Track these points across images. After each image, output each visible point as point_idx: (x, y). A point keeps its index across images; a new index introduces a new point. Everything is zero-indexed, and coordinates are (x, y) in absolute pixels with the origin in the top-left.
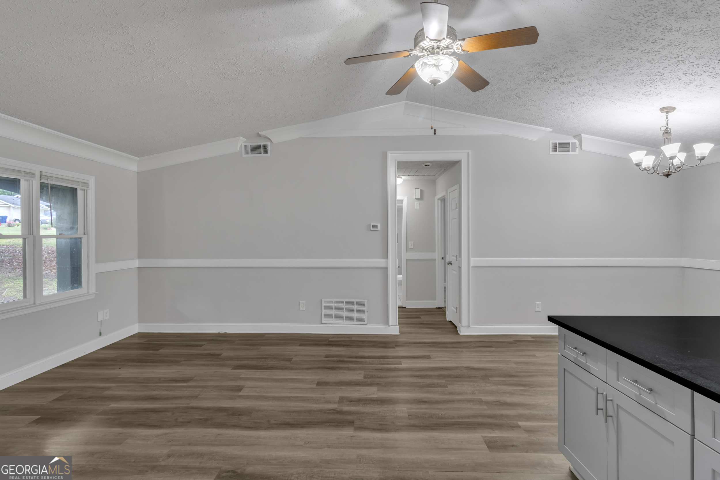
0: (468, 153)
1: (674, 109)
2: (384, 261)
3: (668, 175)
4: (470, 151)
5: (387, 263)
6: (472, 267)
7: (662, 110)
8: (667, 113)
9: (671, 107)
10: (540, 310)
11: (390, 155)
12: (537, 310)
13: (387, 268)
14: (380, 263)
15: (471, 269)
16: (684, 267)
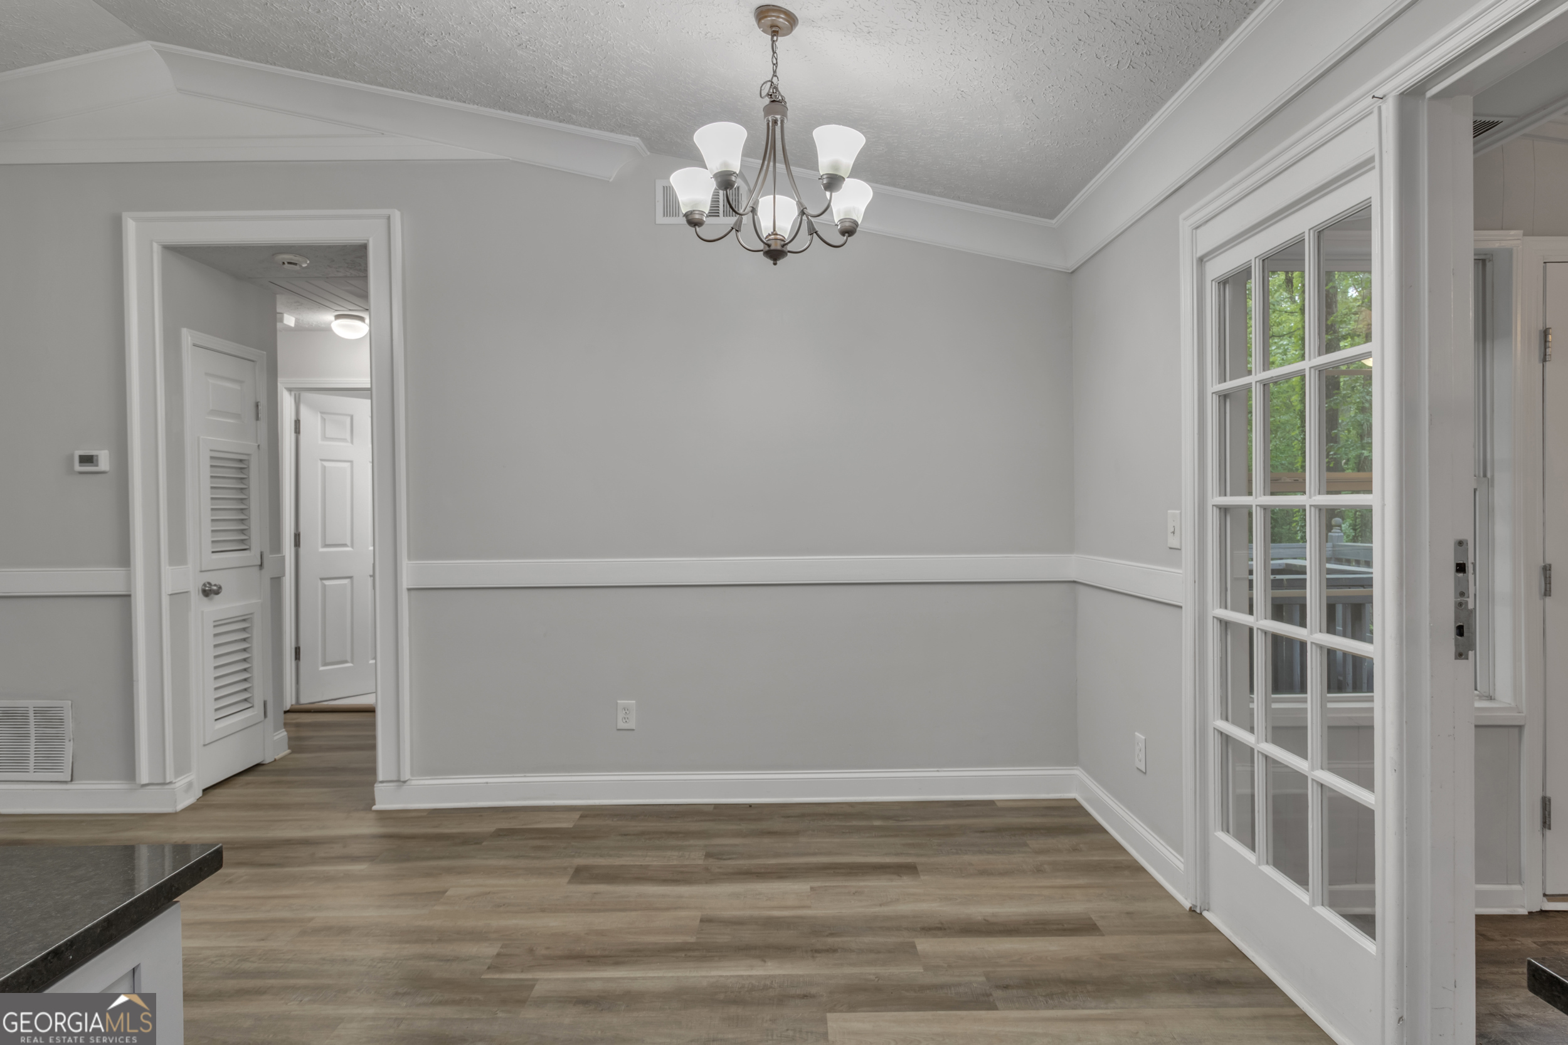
0: (389, 218)
2: (119, 572)
4: (394, 213)
5: (129, 580)
6: (409, 590)
8: (775, 33)
10: (632, 725)
11: (131, 227)
12: (621, 725)
13: (129, 596)
14: (107, 580)
15: (404, 597)
16: (1074, 582)
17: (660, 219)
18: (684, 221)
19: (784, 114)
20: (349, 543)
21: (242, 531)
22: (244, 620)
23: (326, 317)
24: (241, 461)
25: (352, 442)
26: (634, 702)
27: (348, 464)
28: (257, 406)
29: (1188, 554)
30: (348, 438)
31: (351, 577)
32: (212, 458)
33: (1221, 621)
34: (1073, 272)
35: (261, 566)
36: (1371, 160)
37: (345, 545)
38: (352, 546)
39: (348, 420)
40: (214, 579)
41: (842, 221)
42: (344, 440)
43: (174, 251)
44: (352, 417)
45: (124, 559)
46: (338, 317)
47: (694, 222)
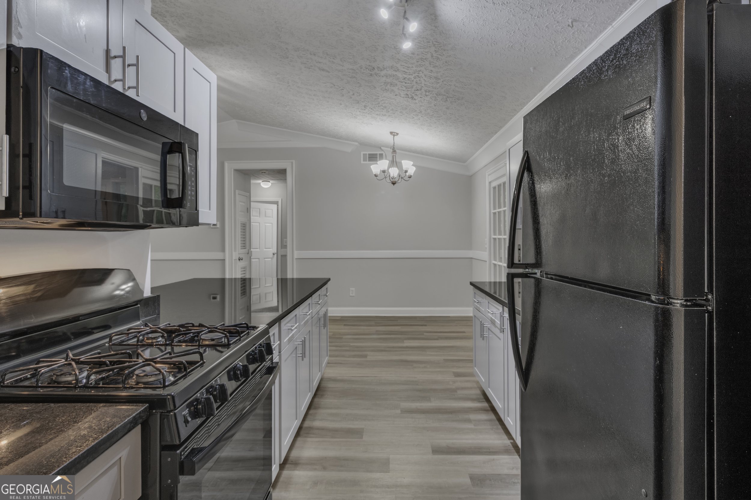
0: (292, 162)
1: (397, 134)
2: (222, 254)
3: (394, 183)
4: (294, 161)
5: (224, 256)
6: (296, 259)
7: (391, 133)
8: (394, 135)
9: (397, 133)
10: (354, 295)
11: (226, 165)
12: (351, 295)
13: (225, 260)
14: (218, 255)
15: (295, 261)
16: (472, 258)
17: (362, 162)
18: (374, 176)
19: (396, 154)
20: (258, 248)
21: (244, 243)
22: (244, 268)
23: (260, 181)
24: (244, 224)
25: (260, 217)
26: (354, 289)
27: (258, 224)
28: (248, 209)
29: (488, 249)
30: (259, 215)
31: (259, 259)
32: (241, 224)
33: (494, 264)
34: (471, 176)
35: (248, 253)
36: (505, 174)
37: (257, 249)
38: (259, 249)
39: (259, 210)
40: (241, 256)
41: (408, 175)
42: (257, 216)
43: (237, 171)
44: (260, 209)
45: (223, 250)
46: (263, 181)
47: (376, 176)
